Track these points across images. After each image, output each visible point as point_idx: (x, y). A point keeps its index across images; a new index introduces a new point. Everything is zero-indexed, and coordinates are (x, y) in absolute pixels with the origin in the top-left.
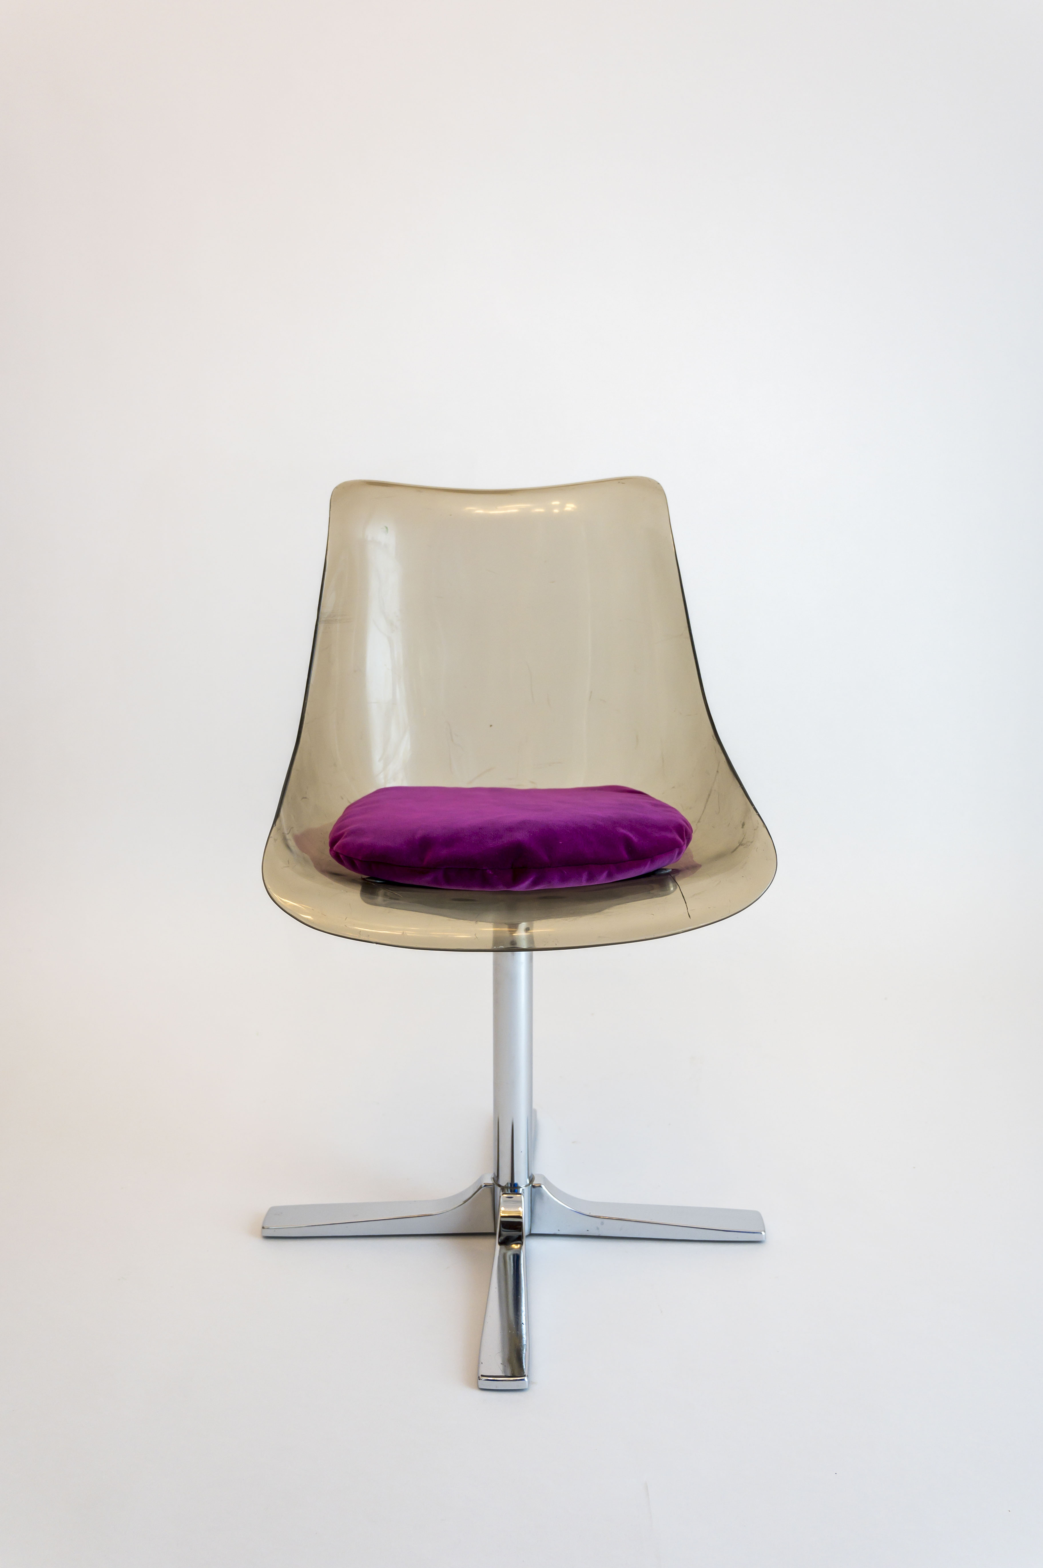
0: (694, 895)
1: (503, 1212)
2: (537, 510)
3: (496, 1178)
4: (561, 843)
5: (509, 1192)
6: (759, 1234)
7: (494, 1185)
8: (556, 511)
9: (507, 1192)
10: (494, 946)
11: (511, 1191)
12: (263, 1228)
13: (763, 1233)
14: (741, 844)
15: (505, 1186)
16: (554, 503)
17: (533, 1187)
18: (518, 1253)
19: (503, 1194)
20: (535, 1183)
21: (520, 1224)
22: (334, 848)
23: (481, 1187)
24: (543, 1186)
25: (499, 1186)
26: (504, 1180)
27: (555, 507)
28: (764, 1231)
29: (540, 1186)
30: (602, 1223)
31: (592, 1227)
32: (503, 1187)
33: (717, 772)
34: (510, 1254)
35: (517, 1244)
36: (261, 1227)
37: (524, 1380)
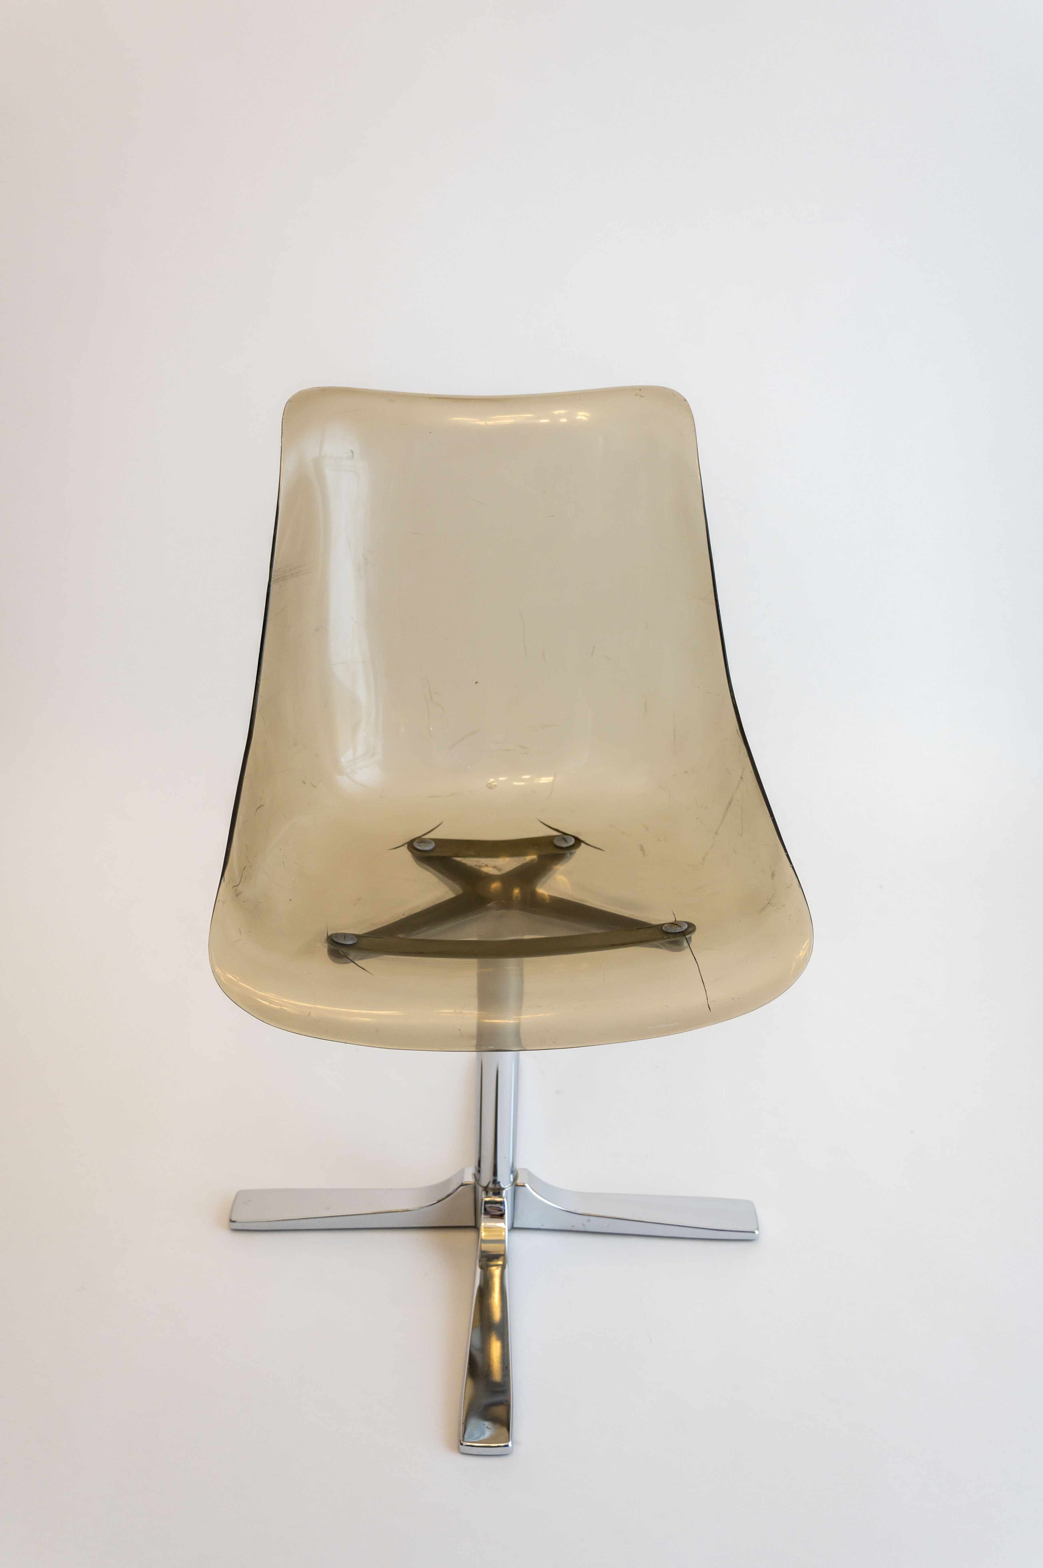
2: (540, 422)
3: (478, 1176)
5: (491, 1194)
6: (752, 1234)
7: (475, 1183)
8: (563, 421)
9: (489, 1194)
12: (230, 1221)
13: (757, 1232)
14: (770, 902)
15: (487, 1186)
16: (560, 412)
17: (517, 1185)
19: (485, 1195)
20: (519, 1182)
23: (462, 1185)
24: (527, 1185)
25: (481, 1185)
26: (487, 1178)
28: (758, 1229)
29: (524, 1186)
30: (589, 1221)
31: (578, 1223)
32: (485, 1187)
36: (227, 1220)
37: (507, 1446)
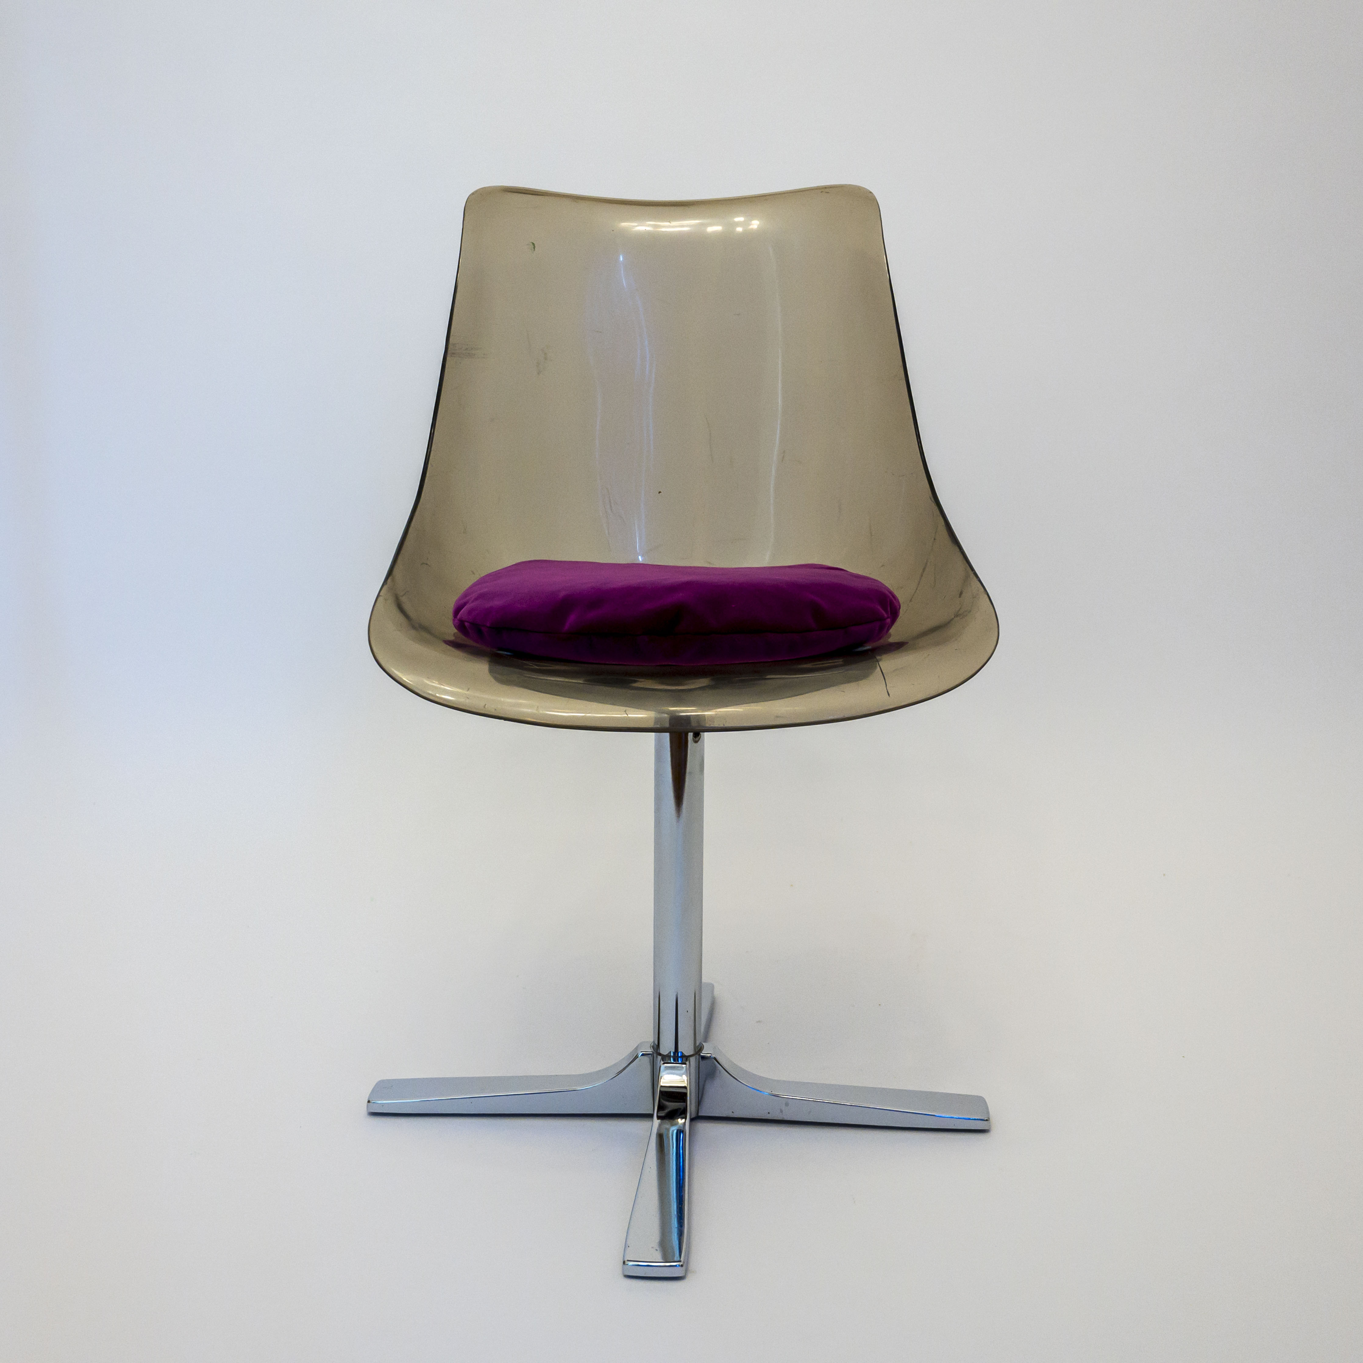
0: (896, 670)
1: (663, 1083)
2: (710, 229)
3: (656, 1047)
4: (733, 606)
5: (672, 1061)
6: (983, 1122)
7: (653, 1054)
8: (739, 229)
9: (669, 1061)
10: (655, 724)
11: (674, 1060)
12: (369, 1102)
13: (988, 1120)
14: (957, 615)
15: (667, 1055)
16: (737, 219)
17: (702, 1057)
18: (682, 1128)
19: (664, 1064)
20: (704, 1053)
21: (685, 1094)
22: (458, 617)
23: (638, 1056)
25: (660, 1054)
26: (667, 1047)
27: (738, 224)
28: (990, 1118)
29: (710, 1058)
30: (787, 1104)
32: (663, 1055)
33: (934, 539)
34: (674, 1130)
35: (682, 1118)
36: (367, 1101)
